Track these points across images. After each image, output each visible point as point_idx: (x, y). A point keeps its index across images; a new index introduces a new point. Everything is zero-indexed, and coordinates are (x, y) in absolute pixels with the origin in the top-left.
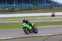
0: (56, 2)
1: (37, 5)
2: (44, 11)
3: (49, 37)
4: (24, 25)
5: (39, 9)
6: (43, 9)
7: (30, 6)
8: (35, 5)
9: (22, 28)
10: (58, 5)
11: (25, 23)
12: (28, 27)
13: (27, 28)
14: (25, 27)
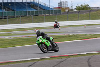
0: (44, 5)
1: (14, 10)
2: (26, 20)
3: (35, 62)
4: (40, 39)
5: (17, 17)
6: (24, 17)
7: (2, 13)
8: (11, 11)
9: (37, 44)
10: (48, 9)
11: (41, 37)
12: (47, 43)
13: (44, 43)
14: (42, 43)
